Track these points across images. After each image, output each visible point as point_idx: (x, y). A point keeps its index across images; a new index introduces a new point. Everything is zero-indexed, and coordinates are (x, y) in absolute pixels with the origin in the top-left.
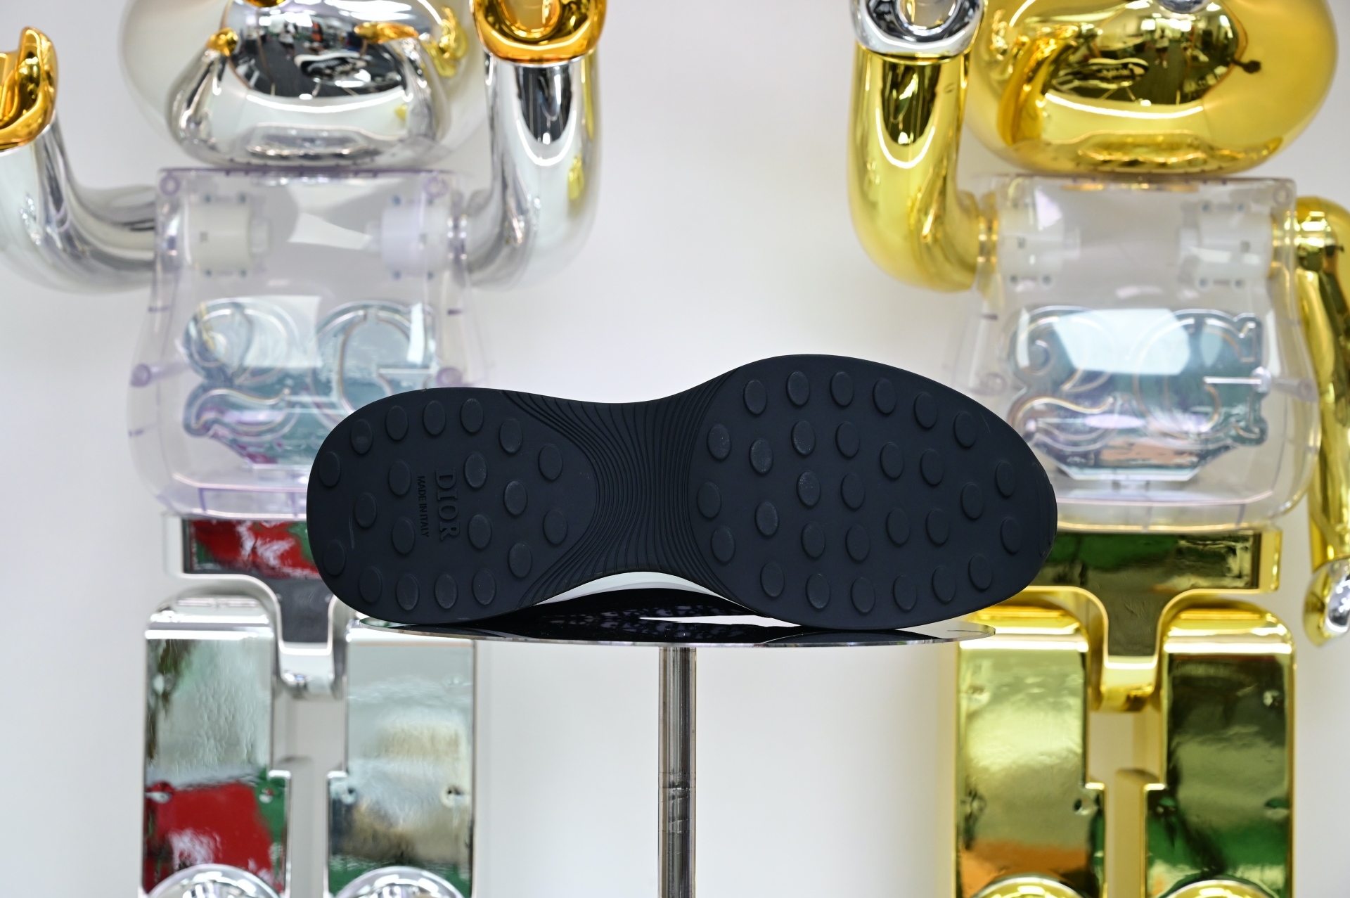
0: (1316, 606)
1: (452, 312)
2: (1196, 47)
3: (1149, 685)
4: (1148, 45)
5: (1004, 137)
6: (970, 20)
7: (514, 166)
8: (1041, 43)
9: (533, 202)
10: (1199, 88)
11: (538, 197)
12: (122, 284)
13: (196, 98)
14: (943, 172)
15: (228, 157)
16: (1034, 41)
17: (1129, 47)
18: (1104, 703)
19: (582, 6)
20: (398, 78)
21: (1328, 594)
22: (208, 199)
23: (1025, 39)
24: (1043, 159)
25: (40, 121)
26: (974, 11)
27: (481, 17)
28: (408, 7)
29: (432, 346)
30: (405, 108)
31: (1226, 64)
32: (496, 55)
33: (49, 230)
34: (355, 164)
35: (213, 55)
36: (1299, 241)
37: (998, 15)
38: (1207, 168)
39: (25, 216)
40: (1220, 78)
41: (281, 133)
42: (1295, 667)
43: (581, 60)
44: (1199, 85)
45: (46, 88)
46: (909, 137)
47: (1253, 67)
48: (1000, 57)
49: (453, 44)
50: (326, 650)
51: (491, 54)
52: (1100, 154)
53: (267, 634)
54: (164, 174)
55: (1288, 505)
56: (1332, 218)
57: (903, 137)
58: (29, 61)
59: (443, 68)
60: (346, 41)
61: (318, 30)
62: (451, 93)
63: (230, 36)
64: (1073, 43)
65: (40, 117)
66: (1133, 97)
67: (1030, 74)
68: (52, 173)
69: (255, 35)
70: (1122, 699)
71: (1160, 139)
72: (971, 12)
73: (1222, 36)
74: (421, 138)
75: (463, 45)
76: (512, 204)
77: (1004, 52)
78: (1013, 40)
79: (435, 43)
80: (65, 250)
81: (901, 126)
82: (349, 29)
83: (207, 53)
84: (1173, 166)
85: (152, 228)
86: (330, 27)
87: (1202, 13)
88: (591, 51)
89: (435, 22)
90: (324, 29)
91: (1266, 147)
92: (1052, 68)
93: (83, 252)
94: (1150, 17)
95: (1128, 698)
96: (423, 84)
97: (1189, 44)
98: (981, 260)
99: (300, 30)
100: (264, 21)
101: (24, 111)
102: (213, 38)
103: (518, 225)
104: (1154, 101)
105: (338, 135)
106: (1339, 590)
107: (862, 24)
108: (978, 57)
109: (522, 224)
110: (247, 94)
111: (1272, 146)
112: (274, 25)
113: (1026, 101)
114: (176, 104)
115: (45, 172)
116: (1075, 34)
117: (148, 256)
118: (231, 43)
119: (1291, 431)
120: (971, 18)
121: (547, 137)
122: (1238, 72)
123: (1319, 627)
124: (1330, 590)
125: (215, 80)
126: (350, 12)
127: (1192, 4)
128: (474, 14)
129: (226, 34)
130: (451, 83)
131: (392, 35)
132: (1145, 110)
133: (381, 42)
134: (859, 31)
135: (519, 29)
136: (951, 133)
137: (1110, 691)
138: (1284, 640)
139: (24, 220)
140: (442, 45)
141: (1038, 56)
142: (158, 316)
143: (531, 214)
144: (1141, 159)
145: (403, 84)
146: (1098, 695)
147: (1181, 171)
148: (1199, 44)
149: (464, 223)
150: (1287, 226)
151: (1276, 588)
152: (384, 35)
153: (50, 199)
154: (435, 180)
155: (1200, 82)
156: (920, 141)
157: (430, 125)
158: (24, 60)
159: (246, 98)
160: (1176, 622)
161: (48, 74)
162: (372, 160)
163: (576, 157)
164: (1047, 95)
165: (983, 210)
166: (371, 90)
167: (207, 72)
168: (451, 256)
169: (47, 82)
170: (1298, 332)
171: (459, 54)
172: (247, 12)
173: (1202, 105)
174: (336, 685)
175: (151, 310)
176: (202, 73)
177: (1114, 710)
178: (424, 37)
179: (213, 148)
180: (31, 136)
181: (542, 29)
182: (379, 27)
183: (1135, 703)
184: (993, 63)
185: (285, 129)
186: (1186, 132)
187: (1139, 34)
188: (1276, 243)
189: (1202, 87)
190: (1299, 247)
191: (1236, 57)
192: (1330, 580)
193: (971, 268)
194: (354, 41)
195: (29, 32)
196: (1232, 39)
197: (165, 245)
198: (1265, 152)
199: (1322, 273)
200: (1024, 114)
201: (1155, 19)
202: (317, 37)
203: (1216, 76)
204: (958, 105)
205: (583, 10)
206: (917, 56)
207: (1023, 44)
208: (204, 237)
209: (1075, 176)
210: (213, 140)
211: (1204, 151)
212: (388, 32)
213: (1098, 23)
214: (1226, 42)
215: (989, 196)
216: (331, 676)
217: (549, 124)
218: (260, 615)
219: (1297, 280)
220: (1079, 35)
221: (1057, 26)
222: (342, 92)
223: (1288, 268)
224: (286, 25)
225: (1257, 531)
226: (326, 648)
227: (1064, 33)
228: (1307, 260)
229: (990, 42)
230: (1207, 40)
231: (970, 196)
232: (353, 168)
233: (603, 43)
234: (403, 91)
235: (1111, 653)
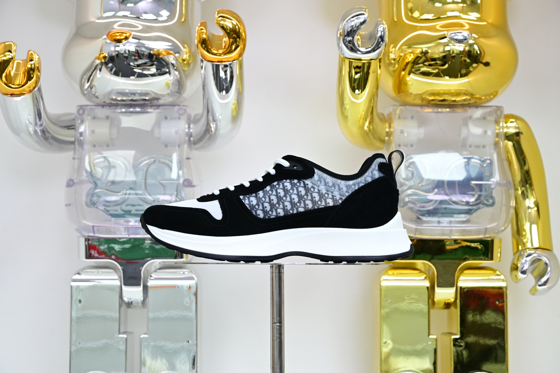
0: (515, 268)
1: (188, 158)
2: (465, 56)
3: (453, 298)
4: (448, 56)
5: (395, 92)
6: (381, 46)
7: (212, 104)
8: (408, 56)
9: (219, 117)
10: (467, 72)
11: (221, 115)
12: (62, 150)
13: (91, 78)
14: (372, 105)
15: (103, 101)
16: (405, 55)
17: (441, 57)
18: (436, 305)
19: (237, 42)
20: (168, 70)
21: (519, 263)
22: (94, 118)
23: (402, 54)
24: (410, 100)
25: (34, 86)
26: (383, 42)
27: (200, 46)
28: (170, 44)
29: (181, 172)
30: (169, 82)
31: (477, 63)
32: (205, 60)
33: (36, 128)
34: (151, 103)
35: (98, 62)
36: (505, 130)
37: (392, 46)
38: (470, 102)
39: (28, 123)
40: (475, 68)
41: (123, 91)
42: (508, 292)
43: (237, 61)
44: (467, 71)
45: (37, 73)
46: (359, 91)
47: (487, 64)
48: (393, 62)
49: (188, 58)
50: (140, 289)
51: (203, 60)
52: (431, 97)
53: (118, 283)
54: (79, 107)
55: (503, 228)
56: (518, 122)
57: (357, 91)
58: (31, 63)
59: (184, 67)
60: (147, 56)
61: (137, 52)
62: (187, 76)
63: (104, 55)
64: (420, 55)
65: (34, 84)
66: (442, 76)
67: (404, 68)
68: (38, 107)
69: (114, 54)
70: (443, 304)
71: (453, 91)
72: (381, 43)
73: (475, 53)
74: (175, 93)
75: (192, 58)
76: (211, 118)
77: (394, 60)
78: (397, 55)
79: (181, 58)
80: (42, 136)
81: (356, 87)
82: (149, 52)
83: (95, 61)
84: (458, 101)
85: (74, 129)
86: (142, 51)
87: (467, 44)
88: (240, 59)
89: (181, 50)
90: (139, 51)
91: (492, 94)
92: (412, 65)
93: (48, 137)
94: (448, 45)
95: (445, 303)
96: (177, 73)
97: (463, 55)
98: (387, 138)
99: (131, 52)
100: (118, 49)
101: (29, 82)
102: (98, 55)
103: (213, 126)
104: (450, 77)
105: (144, 92)
106: (523, 261)
107: (342, 48)
108: (385, 62)
109: (214, 126)
110: (111, 77)
111: (494, 94)
112: (121, 50)
113: (403, 78)
114: (83, 80)
115: (36, 107)
116: (421, 52)
117: (72, 139)
118: (105, 57)
119: (504, 202)
120: (382, 45)
121: (224, 92)
122: (481, 66)
123: (516, 276)
124: (520, 261)
125: (98, 71)
126: (148, 45)
127: (463, 40)
128: (197, 45)
129: (103, 54)
130: (187, 73)
131: (165, 54)
132: (447, 80)
133: (161, 57)
134: (340, 51)
135: (214, 50)
136: (375, 90)
137: (438, 301)
138: (503, 281)
139: (27, 124)
140: (184, 58)
141: (407, 61)
142: (76, 161)
143: (218, 121)
144: (446, 99)
145: (169, 73)
146: (433, 302)
147: (461, 103)
148: (467, 56)
149: (192, 126)
150: (501, 125)
151: (500, 261)
152: (162, 54)
153: (37, 117)
154: (181, 109)
155: (467, 70)
156: (363, 93)
157: (179, 89)
158: (29, 62)
159: (110, 78)
160: (462, 274)
161: (38, 68)
162: (158, 102)
163: (235, 100)
164: (410, 75)
165: (388, 120)
166: (157, 75)
167: (95, 68)
168: (187, 138)
169: (38, 71)
170: (506, 164)
171: (190, 62)
172: (111, 45)
173: (468, 78)
174: (144, 302)
175: (74, 158)
176: (93, 69)
177: (440, 308)
178: (177, 55)
179: (97, 97)
180: (30, 91)
181: (223, 50)
182: (160, 51)
183: (447, 306)
184: (390, 64)
185: (125, 89)
186: (462, 88)
187: (444, 52)
188: (497, 131)
189: (468, 71)
190: (506, 133)
191: (481, 60)
192: (520, 258)
193: (383, 141)
194: (150, 56)
195: (30, 52)
196: (479, 54)
197: (79, 135)
198: (492, 96)
199: (514, 142)
200: (402, 83)
201: (450, 46)
202: (137, 55)
203: (473, 67)
204: (377, 80)
205: (238, 43)
206: (362, 59)
207: (401, 56)
208: (93, 132)
209: (421, 106)
210: (97, 94)
211: (469, 96)
212: (163, 53)
213: (429, 48)
214: (477, 55)
215: (390, 114)
216: (142, 299)
217: (225, 87)
218: (115, 275)
219: (505, 144)
220: (422, 52)
221: (414, 49)
222: (146, 76)
223: (502, 141)
224: (125, 51)
225: (492, 239)
226: (140, 288)
227: (416, 52)
228: (508, 137)
229: (389, 56)
230: (470, 54)
231: (383, 114)
232: (150, 104)
233: (245, 55)
234: (169, 76)
235: (438, 286)
